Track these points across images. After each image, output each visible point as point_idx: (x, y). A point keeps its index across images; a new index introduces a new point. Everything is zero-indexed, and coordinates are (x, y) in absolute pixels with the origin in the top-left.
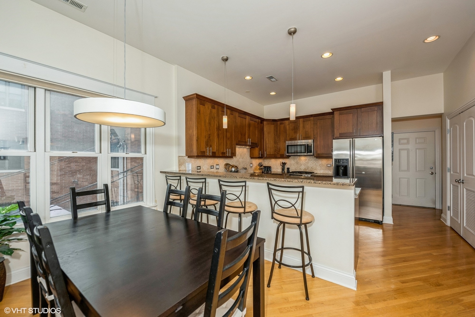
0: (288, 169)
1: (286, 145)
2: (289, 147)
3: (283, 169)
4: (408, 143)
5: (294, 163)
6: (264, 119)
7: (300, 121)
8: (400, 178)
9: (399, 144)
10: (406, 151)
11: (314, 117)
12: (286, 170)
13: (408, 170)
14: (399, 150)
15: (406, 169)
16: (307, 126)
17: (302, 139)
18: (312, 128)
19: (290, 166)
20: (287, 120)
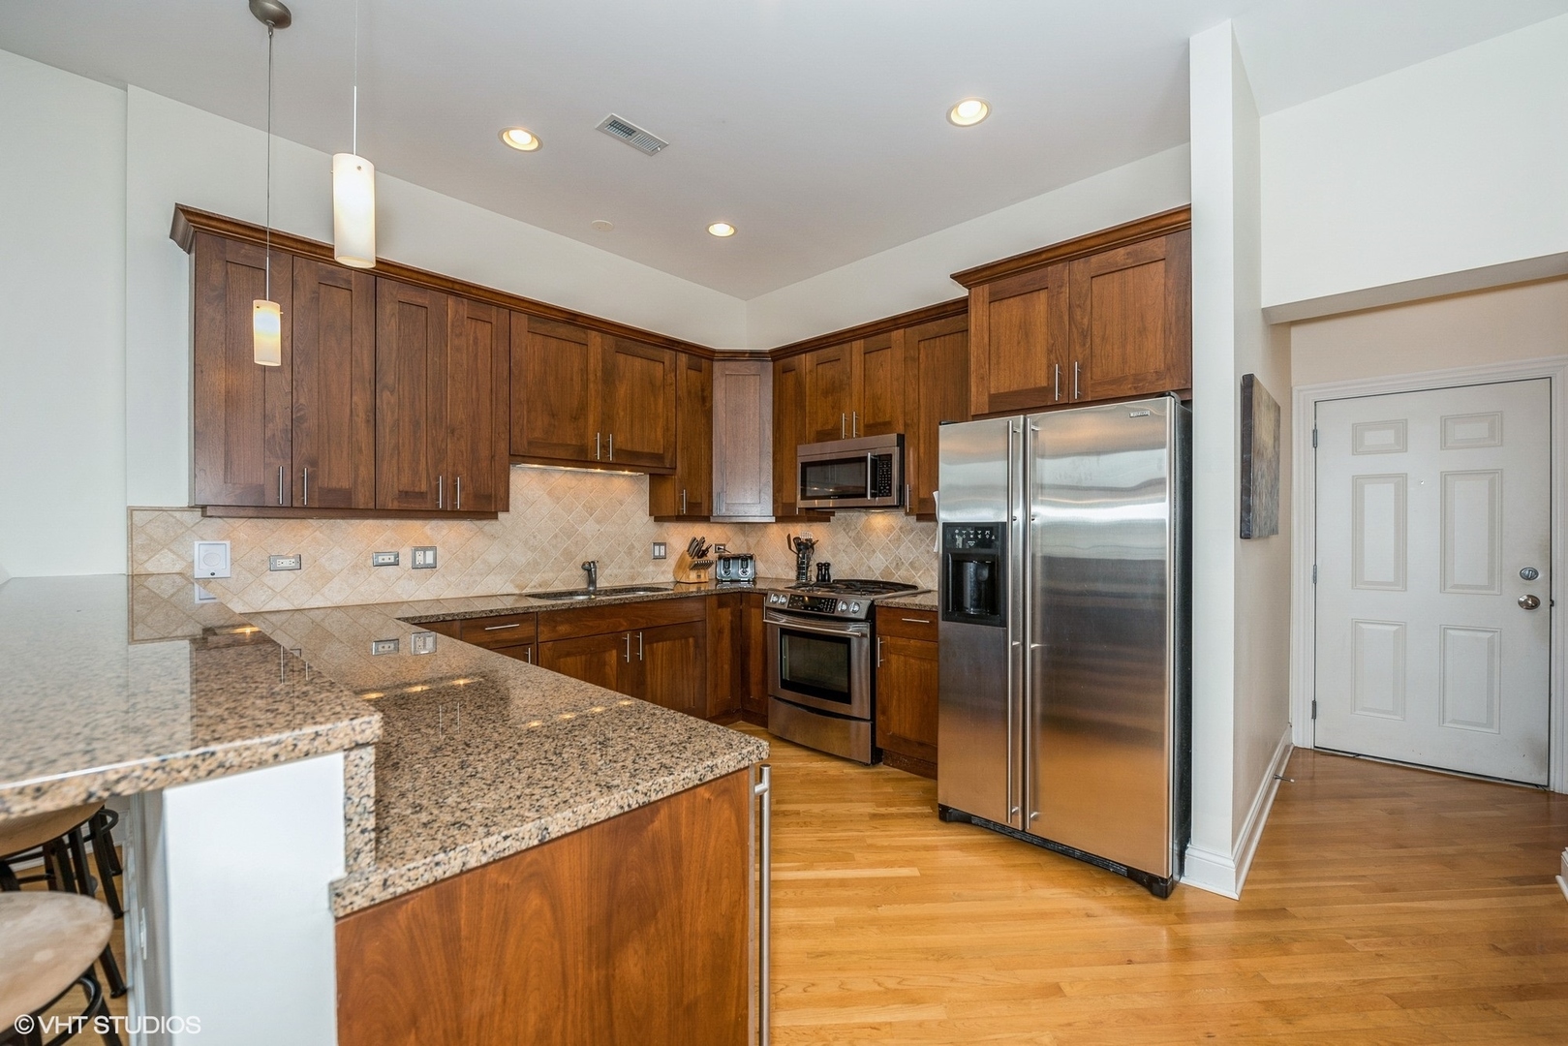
0: (824, 567)
1: (800, 461)
2: (808, 469)
3: (802, 569)
4: (1401, 444)
5: (847, 541)
6: (713, 351)
7: (855, 350)
8: (1356, 623)
9: (1355, 452)
10: (1391, 487)
11: (906, 327)
12: (813, 574)
13: (1401, 579)
14: (1356, 479)
15: (1391, 578)
16: (881, 371)
17: (862, 432)
18: (897, 380)
19: (834, 556)
20: (805, 352)
